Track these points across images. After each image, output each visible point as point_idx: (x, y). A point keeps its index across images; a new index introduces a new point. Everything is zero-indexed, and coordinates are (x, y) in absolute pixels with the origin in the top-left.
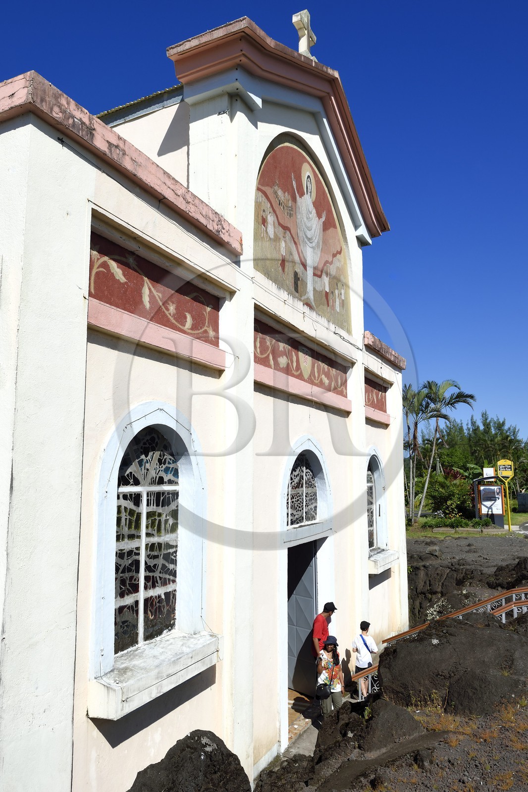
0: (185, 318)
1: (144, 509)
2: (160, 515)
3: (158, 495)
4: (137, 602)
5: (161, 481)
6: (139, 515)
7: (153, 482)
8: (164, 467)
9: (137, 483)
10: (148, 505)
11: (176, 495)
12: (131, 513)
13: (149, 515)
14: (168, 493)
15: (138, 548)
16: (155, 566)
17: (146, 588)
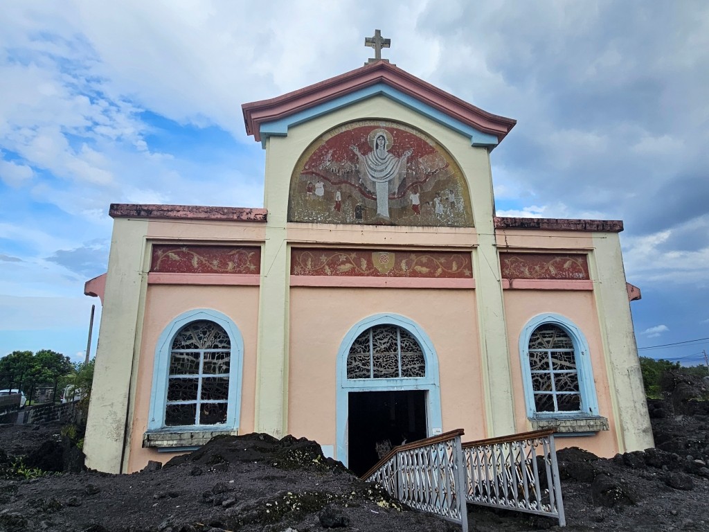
0: (228, 264)
1: (202, 360)
2: (215, 363)
3: (213, 354)
4: (195, 405)
5: (216, 347)
6: (198, 364)
7: (209, 347)
8: (218, 340)
9: (196, 347)
10: (205, 358)
11: (228, 354)
12: (192, 361)
13: (205, 363)
14: (223, 353)
15: (198, 379)
16: (210, 389)
17: (202, 398)
